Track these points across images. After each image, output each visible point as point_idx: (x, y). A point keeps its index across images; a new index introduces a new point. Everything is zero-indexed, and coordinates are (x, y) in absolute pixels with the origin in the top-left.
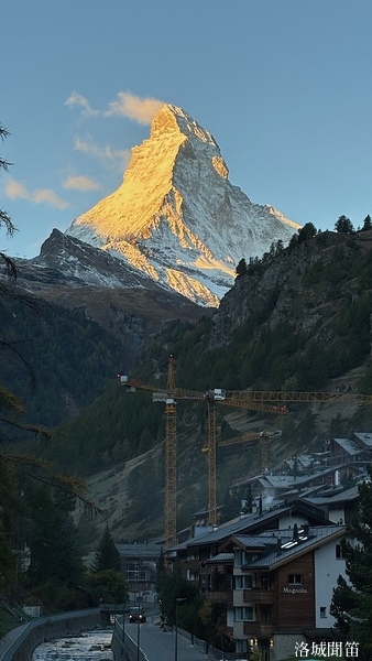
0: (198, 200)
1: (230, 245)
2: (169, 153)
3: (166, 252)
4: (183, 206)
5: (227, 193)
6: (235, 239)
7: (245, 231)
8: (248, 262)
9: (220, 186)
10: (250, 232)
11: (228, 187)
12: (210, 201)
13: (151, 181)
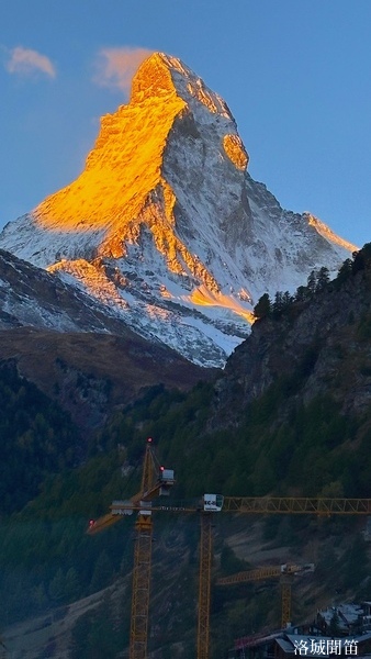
0: (199, 201)
1: (247, 272)
2: (158, 127)
3: (147, 279)
4: (177, 210)
5: (245, 192)
6: (255, 264)
7: (271, 252)
8: (273, 300)
9: (235, 180)
10: (278, 254)
11: (247, 183)
12: (219, 203)
13: (127, 169)
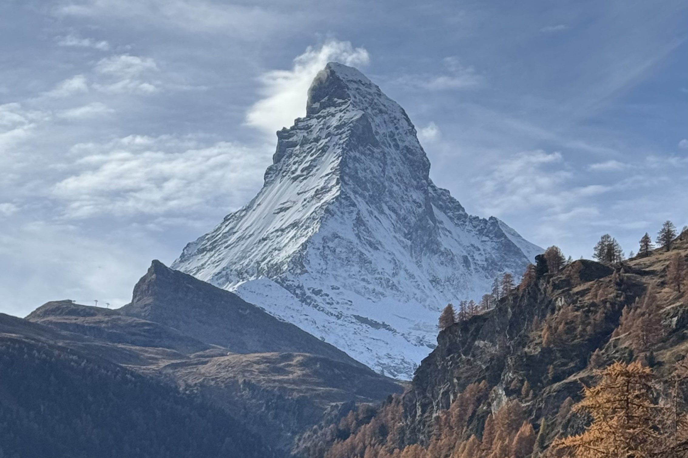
0: (382, 212)
1: (435, 281)
2: (335, 139)
3: (331, 293)
5: (427, 199)
6: (442, 272)
8: (457, 310)
9: (417, 188)
11: (430, 190)
12: (402, 213)
13: (307, 182)
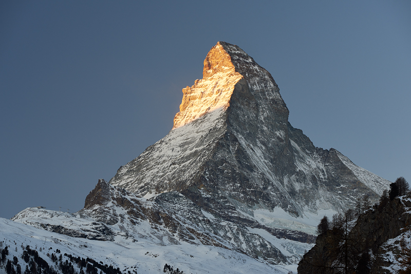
0: (255, 145)
1: (293, 193)
2: (223, 94)
5: (288, 137)
6: (298, 187)
7: (309, 178)
9: (280, 128)
10: (314, 179)
11: (289, 130)
12: (270, 145)
13: (204, 124)
